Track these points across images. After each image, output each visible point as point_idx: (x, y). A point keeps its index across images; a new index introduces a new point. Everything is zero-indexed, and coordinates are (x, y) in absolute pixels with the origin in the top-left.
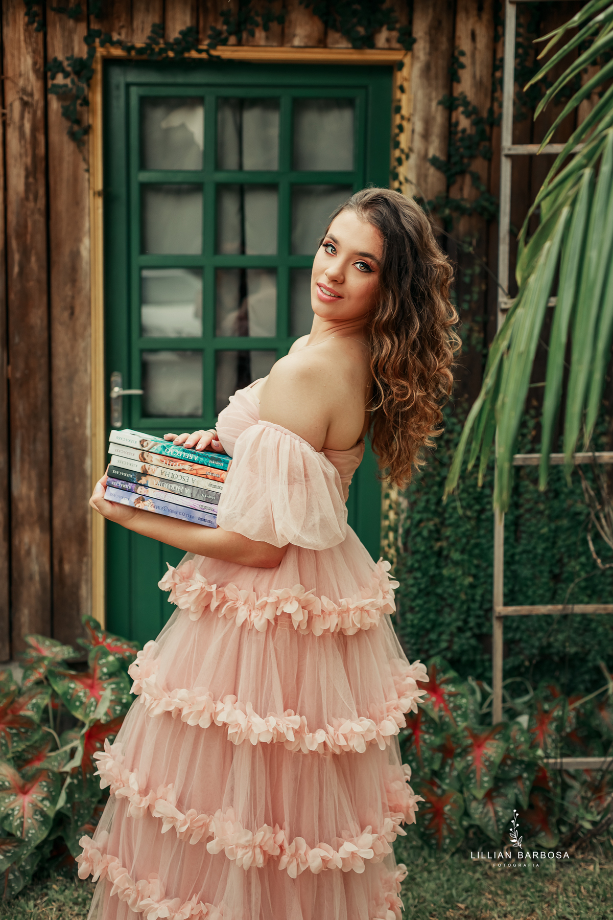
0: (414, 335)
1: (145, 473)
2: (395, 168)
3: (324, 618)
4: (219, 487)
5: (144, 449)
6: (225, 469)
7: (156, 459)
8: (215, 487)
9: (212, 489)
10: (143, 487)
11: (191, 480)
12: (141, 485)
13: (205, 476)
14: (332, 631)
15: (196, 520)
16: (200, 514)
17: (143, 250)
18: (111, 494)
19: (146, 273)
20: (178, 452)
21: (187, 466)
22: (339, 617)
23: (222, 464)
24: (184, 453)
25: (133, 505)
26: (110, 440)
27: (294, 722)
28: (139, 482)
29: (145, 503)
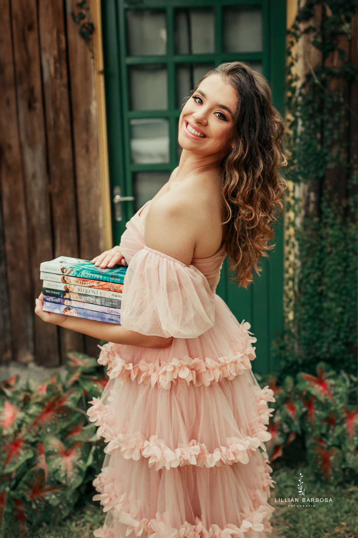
0: (259, 173)
1: (67, 291)
2: (290, 48)
3: (209, 373)
4: (120, 296)
5: (64, 274)
6: (122, 283)
7: (74, 280)
8: (116, 296)
9: (115, 298)
10: (68, 300)
11: (100, 293)
12: (66, 299)
13: (108, 290)
14: (217, 381)
15: (107, 321)
16: (108, 316)
17: (131, 107)
18: (47, 307)
19: (134, 122)
20: (88, 274)
21: (95, 284)
22: (220, 370)
23: (119, 280)
24: (92, 275)
25: (63, 313)
26: (40, 270)
27: (195, 450)
28: (64, 297)
29: (71, 311)
